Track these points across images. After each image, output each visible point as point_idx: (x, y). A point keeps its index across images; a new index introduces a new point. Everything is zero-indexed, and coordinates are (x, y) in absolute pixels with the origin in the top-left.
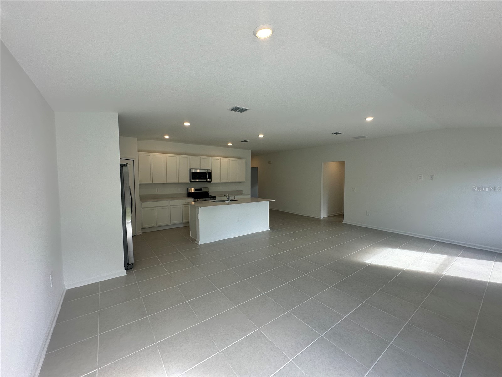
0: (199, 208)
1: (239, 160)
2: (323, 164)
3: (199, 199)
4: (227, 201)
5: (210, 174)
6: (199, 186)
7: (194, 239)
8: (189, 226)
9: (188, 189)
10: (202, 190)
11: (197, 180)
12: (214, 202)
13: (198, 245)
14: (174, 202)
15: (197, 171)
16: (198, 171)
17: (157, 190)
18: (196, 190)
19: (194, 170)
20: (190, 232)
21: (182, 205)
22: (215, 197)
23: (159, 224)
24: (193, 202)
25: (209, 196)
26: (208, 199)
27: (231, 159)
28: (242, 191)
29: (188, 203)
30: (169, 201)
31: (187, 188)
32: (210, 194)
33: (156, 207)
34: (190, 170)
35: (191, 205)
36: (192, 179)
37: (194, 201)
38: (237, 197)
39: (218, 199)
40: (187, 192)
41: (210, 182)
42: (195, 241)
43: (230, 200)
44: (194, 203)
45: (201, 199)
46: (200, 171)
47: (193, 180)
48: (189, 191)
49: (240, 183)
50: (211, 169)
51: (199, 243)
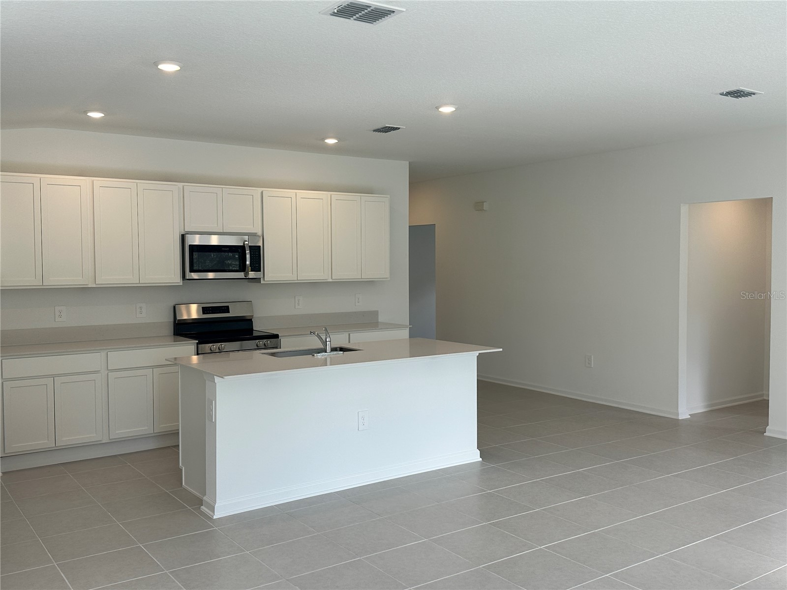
0: (217, 379)
1: (366, 197)
2: (684, 209)
3: (215, 346)
4: (319, 351)
5: (257, 252)
6: (216, 297)
7: (195, 496)
8: (178, 446)
9: (174, 307)
10: (228, 312)
11: (211, 275)
12: (273, 354)
13: (210, 519)
14: (121, 358)
15: (209, 240)
16: (214, 241)
17: (57, 314)
18: (205, 310)
19: (197, 236)
20: (181, 470)
21: (153, 367)
22: (276, 336)
23: (65, 440)
24: (195, 358)
25: (255, 334)
26: (252, 343)
27: (336, 195)
28: (376, 313)
29: (175, 362)
30: (103, 354)
31: (172, 304)
32: (259, 327)
33: (54, 376)
34: (183, 238)
35: (187, 369)
36: (192, 271)
37: (198, 354)
38: (357, 338)
39: (286, 343)
40: (172, 320)
41: (257, 280)
42: (200, 502)
43: (334, 349)
44: (198, 359)
45: (223, 344)
46: (219, 240)
47: (195, 276)
48: (182, 315)
49: (370, 283)
50: (260, 233)
51: (213, 511)
